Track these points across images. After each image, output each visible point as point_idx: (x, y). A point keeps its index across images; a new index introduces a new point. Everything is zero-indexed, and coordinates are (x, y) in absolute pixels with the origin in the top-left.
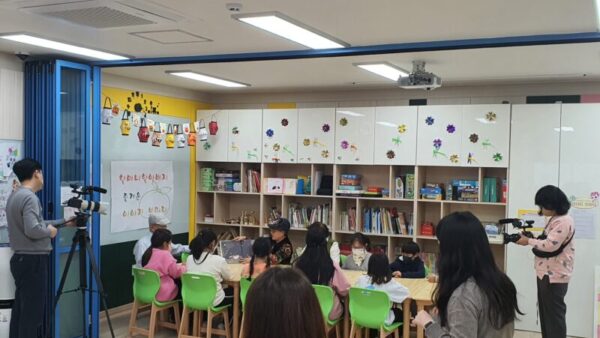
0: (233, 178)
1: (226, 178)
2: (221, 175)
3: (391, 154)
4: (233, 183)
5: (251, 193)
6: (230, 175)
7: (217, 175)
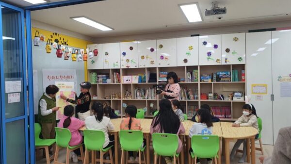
0: (106, 77)
1: (103, 77)
2: (100, 76)
3: (186, 61)
4: (106, 79)
5: (115, 83)
6: (105, 76)
7: (98, 76)
